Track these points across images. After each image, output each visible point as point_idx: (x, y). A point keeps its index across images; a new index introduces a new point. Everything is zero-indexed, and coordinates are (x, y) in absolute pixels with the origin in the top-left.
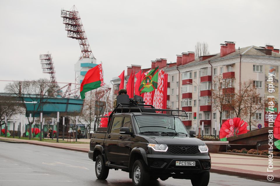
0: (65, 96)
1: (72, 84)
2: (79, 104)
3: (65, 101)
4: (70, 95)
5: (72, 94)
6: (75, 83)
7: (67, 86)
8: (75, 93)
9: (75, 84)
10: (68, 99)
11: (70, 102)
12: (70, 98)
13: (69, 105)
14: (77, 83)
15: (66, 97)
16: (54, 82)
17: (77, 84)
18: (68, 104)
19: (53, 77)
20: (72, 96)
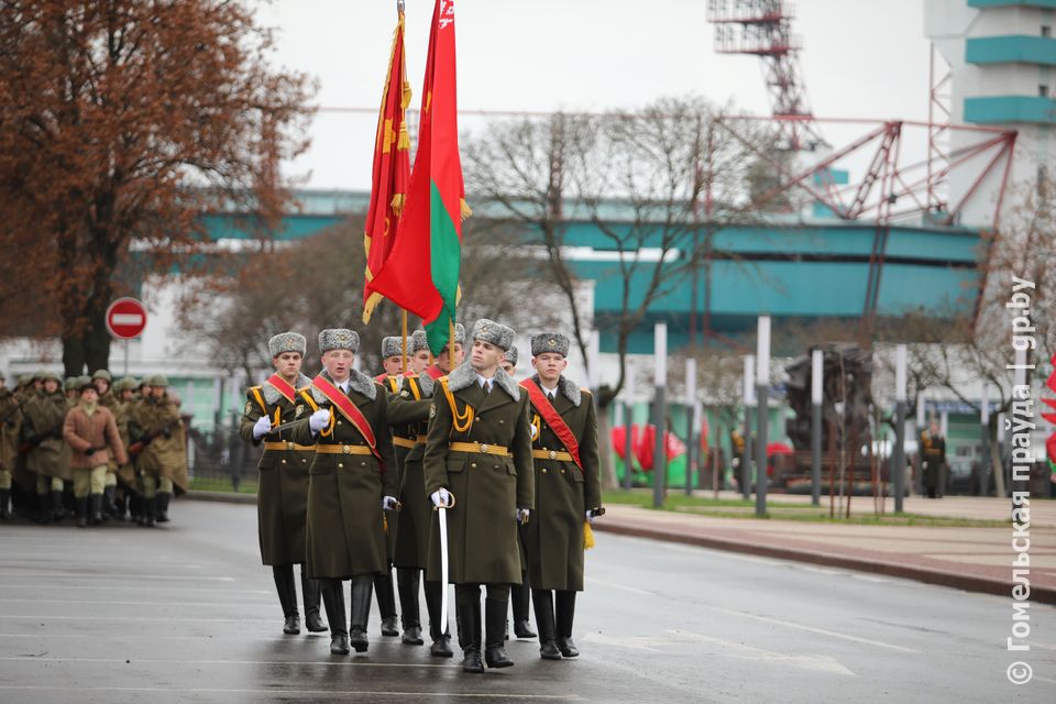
0: (861, 211)
1: (905, 129)
2: (957, 264)
3: (863, 246)
4: (892, 199)
5: (908, 192)
6: (925, 119)
7: (871, 138)
8: (930, 190)
9: (931, 126)
10: (881, 231)
11: (894, 247)
12: (896, 222)
13: (888, 269)
14: (940, 118)
15: (869, 216)
16: (791, 113)
17: (943, 128)
18: (878, 260)
19: (785, 83)
20: (906, 210)
